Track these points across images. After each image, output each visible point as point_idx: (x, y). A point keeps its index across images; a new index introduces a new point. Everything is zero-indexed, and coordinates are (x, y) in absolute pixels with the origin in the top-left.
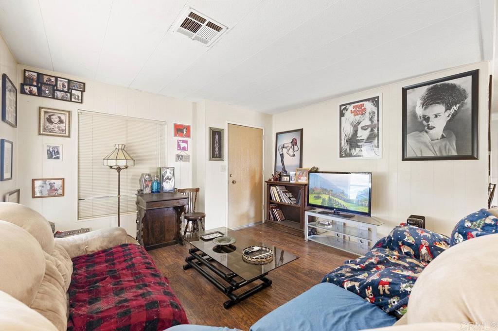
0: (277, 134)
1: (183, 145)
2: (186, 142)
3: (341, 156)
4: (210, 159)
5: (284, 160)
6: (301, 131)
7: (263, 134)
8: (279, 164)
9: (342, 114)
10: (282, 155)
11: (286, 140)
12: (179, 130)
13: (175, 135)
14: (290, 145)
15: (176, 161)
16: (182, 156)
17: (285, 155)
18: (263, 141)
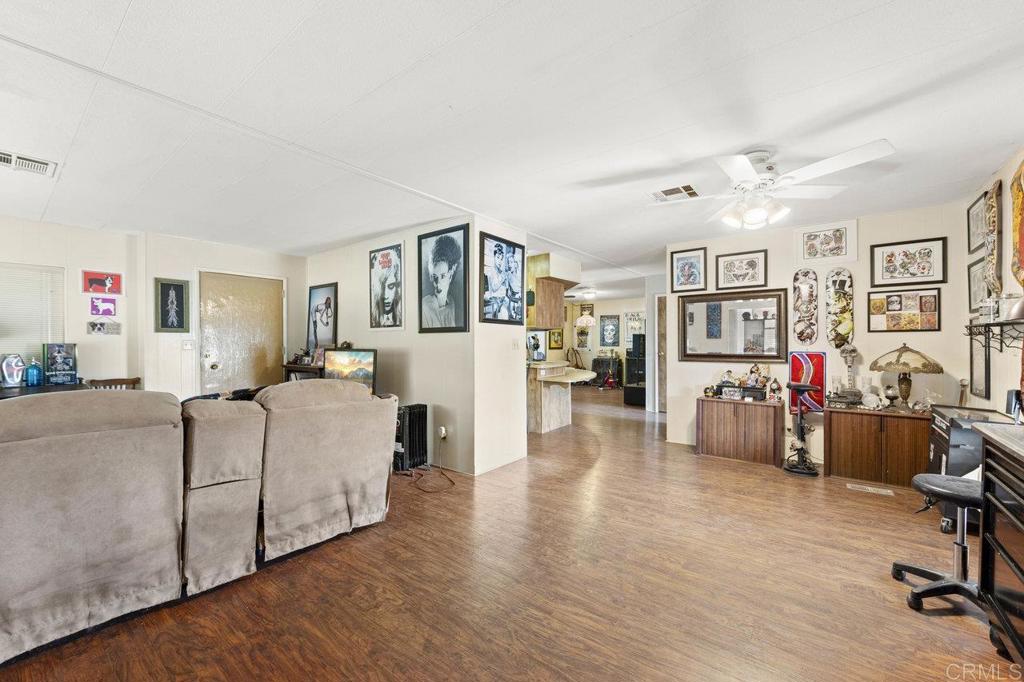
0: (312, 288)
1: (102, 306)
2: (113, 301)
3: (372, 327)
4: (157, 330)
5: (318, 330)
6: (335, 285)
7: (285, 288)
8: (312, 337)
9: (372, 266)
10: (315, 323)
11: (319, 300)
12: (94, 281)
13: (86, 290)
14: (324, 307)
15: (89, 333)
16: (102, 325)
17: (319, 324)
18: (285, 300)
